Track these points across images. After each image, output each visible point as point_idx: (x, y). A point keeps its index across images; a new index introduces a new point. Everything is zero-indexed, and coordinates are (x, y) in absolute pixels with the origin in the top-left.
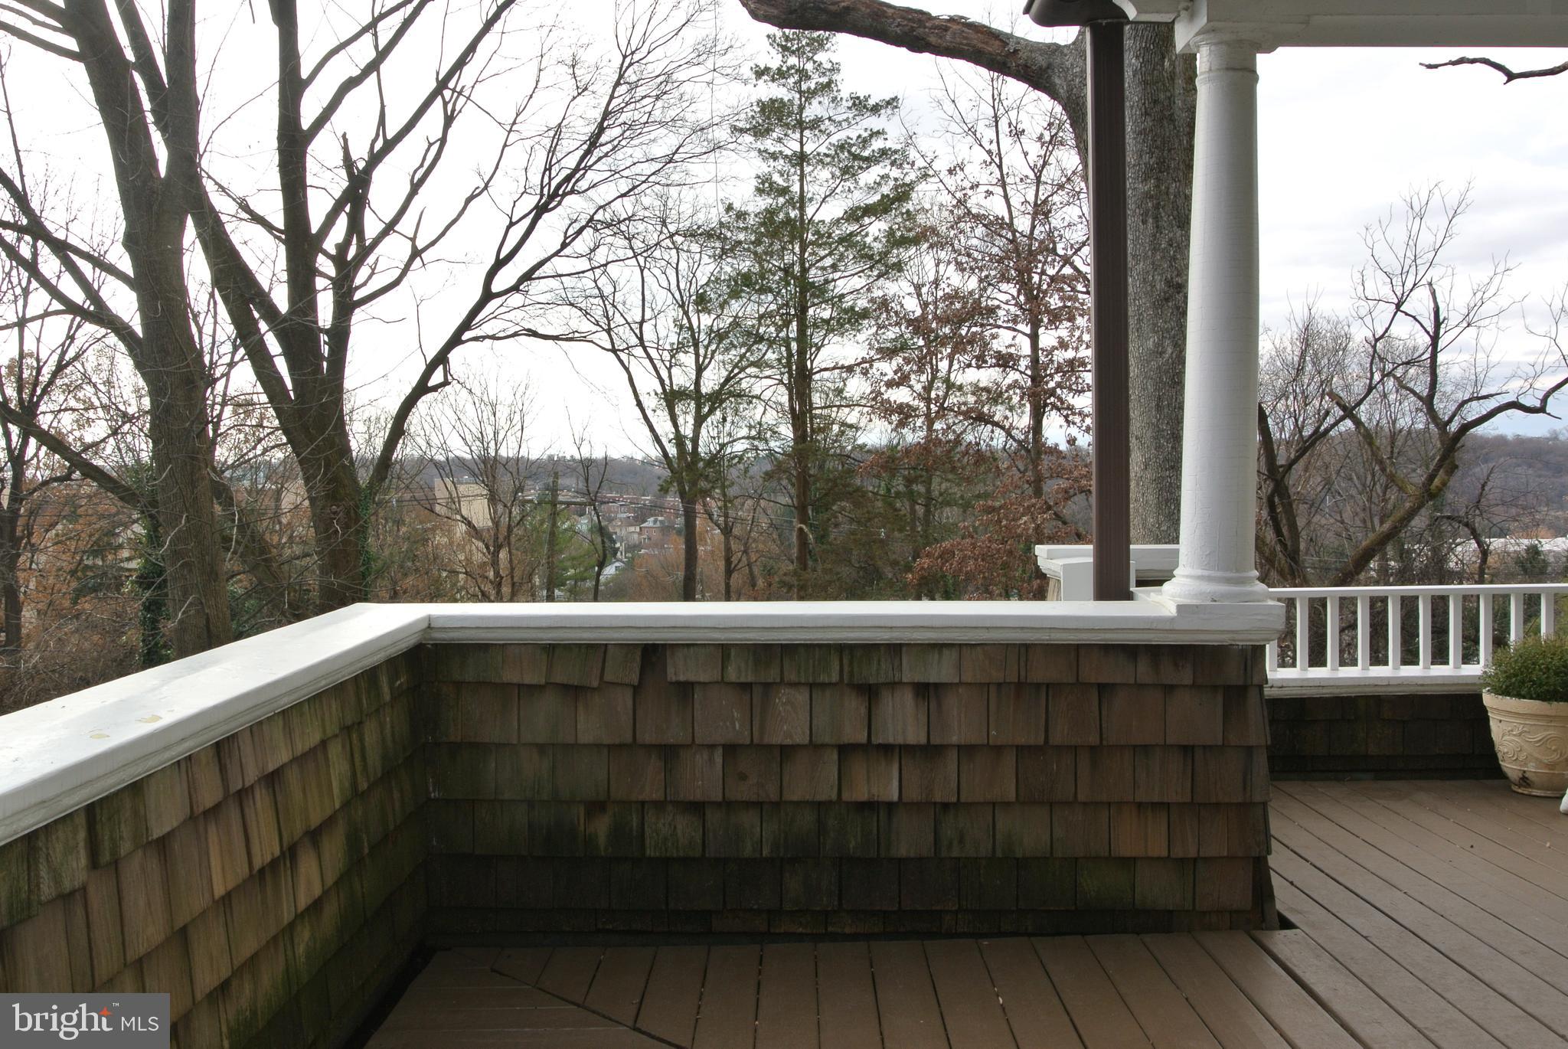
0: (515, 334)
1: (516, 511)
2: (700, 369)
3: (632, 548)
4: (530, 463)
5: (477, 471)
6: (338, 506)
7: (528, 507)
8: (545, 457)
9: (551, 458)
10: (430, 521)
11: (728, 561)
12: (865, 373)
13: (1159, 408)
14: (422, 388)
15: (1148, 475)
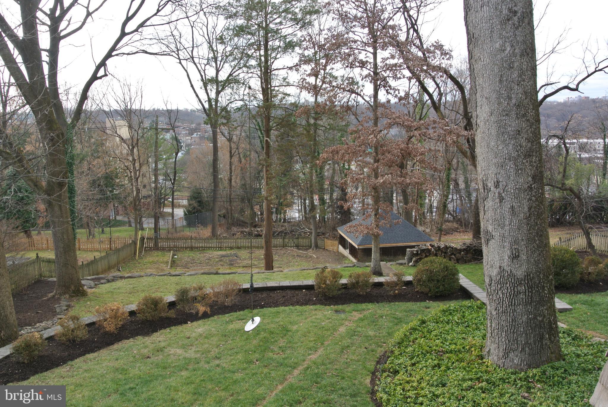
0: (137, 52)
1: (140, 131)
2: (218, 71)
3: (188, 145)
4: (145, 112)
5: (123, 115)
6: (54, 133)
7: (145, 130)
8: (152, 109)
9: (154, 109)
10: (104, 136)
11: (231, 152)
12: (297, 70)
13: (501, 81)
14: (94, 78)
15: (493, 119)
